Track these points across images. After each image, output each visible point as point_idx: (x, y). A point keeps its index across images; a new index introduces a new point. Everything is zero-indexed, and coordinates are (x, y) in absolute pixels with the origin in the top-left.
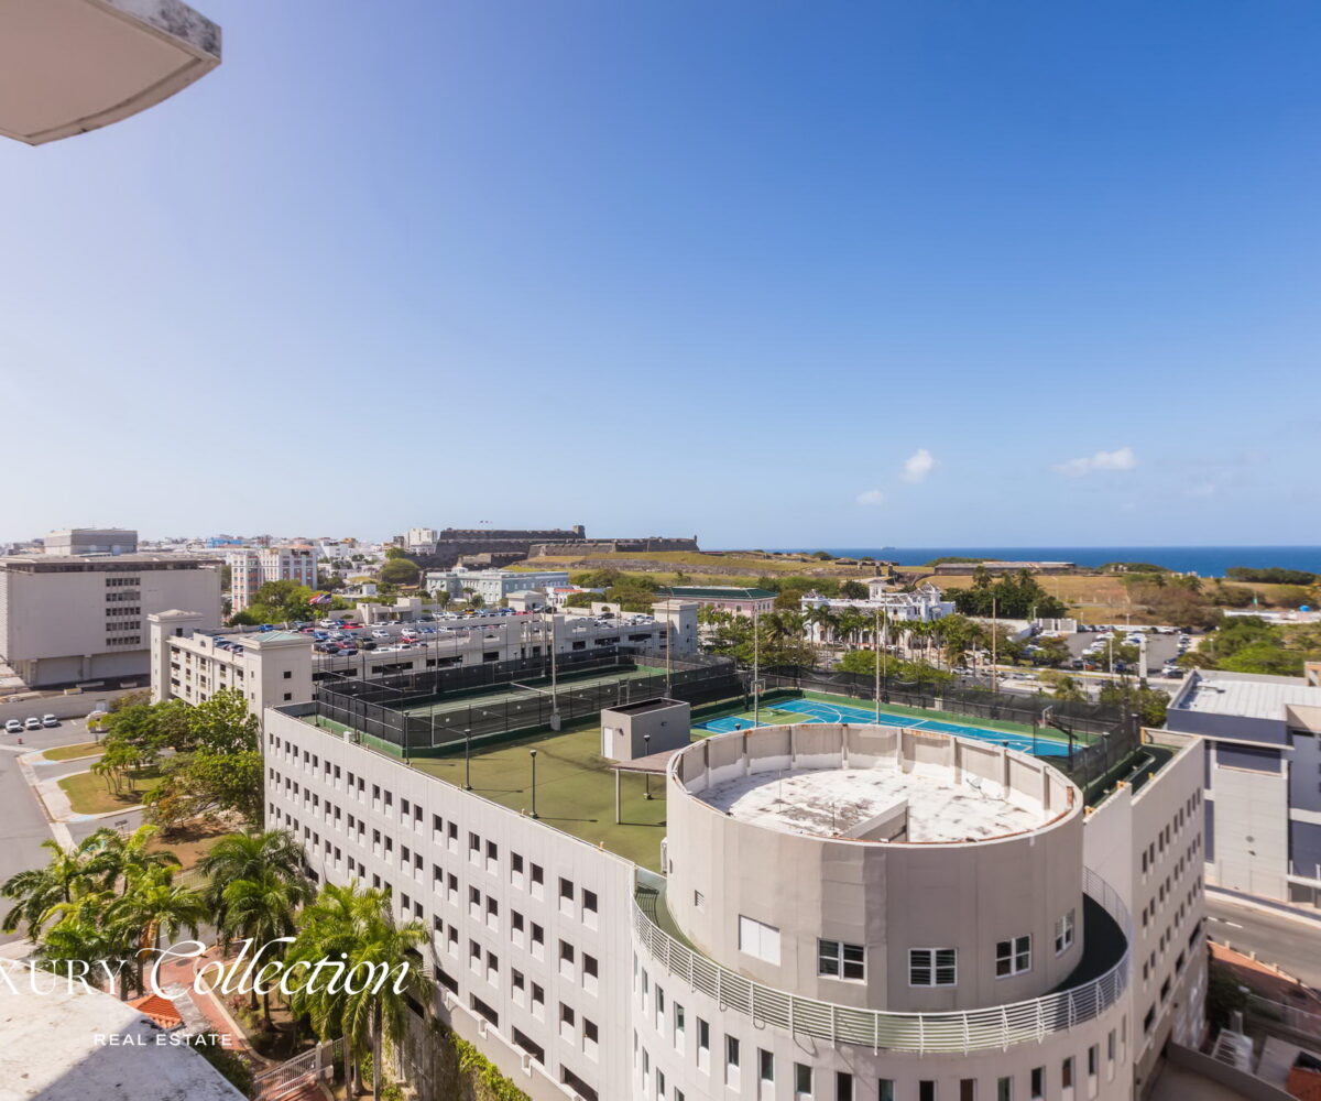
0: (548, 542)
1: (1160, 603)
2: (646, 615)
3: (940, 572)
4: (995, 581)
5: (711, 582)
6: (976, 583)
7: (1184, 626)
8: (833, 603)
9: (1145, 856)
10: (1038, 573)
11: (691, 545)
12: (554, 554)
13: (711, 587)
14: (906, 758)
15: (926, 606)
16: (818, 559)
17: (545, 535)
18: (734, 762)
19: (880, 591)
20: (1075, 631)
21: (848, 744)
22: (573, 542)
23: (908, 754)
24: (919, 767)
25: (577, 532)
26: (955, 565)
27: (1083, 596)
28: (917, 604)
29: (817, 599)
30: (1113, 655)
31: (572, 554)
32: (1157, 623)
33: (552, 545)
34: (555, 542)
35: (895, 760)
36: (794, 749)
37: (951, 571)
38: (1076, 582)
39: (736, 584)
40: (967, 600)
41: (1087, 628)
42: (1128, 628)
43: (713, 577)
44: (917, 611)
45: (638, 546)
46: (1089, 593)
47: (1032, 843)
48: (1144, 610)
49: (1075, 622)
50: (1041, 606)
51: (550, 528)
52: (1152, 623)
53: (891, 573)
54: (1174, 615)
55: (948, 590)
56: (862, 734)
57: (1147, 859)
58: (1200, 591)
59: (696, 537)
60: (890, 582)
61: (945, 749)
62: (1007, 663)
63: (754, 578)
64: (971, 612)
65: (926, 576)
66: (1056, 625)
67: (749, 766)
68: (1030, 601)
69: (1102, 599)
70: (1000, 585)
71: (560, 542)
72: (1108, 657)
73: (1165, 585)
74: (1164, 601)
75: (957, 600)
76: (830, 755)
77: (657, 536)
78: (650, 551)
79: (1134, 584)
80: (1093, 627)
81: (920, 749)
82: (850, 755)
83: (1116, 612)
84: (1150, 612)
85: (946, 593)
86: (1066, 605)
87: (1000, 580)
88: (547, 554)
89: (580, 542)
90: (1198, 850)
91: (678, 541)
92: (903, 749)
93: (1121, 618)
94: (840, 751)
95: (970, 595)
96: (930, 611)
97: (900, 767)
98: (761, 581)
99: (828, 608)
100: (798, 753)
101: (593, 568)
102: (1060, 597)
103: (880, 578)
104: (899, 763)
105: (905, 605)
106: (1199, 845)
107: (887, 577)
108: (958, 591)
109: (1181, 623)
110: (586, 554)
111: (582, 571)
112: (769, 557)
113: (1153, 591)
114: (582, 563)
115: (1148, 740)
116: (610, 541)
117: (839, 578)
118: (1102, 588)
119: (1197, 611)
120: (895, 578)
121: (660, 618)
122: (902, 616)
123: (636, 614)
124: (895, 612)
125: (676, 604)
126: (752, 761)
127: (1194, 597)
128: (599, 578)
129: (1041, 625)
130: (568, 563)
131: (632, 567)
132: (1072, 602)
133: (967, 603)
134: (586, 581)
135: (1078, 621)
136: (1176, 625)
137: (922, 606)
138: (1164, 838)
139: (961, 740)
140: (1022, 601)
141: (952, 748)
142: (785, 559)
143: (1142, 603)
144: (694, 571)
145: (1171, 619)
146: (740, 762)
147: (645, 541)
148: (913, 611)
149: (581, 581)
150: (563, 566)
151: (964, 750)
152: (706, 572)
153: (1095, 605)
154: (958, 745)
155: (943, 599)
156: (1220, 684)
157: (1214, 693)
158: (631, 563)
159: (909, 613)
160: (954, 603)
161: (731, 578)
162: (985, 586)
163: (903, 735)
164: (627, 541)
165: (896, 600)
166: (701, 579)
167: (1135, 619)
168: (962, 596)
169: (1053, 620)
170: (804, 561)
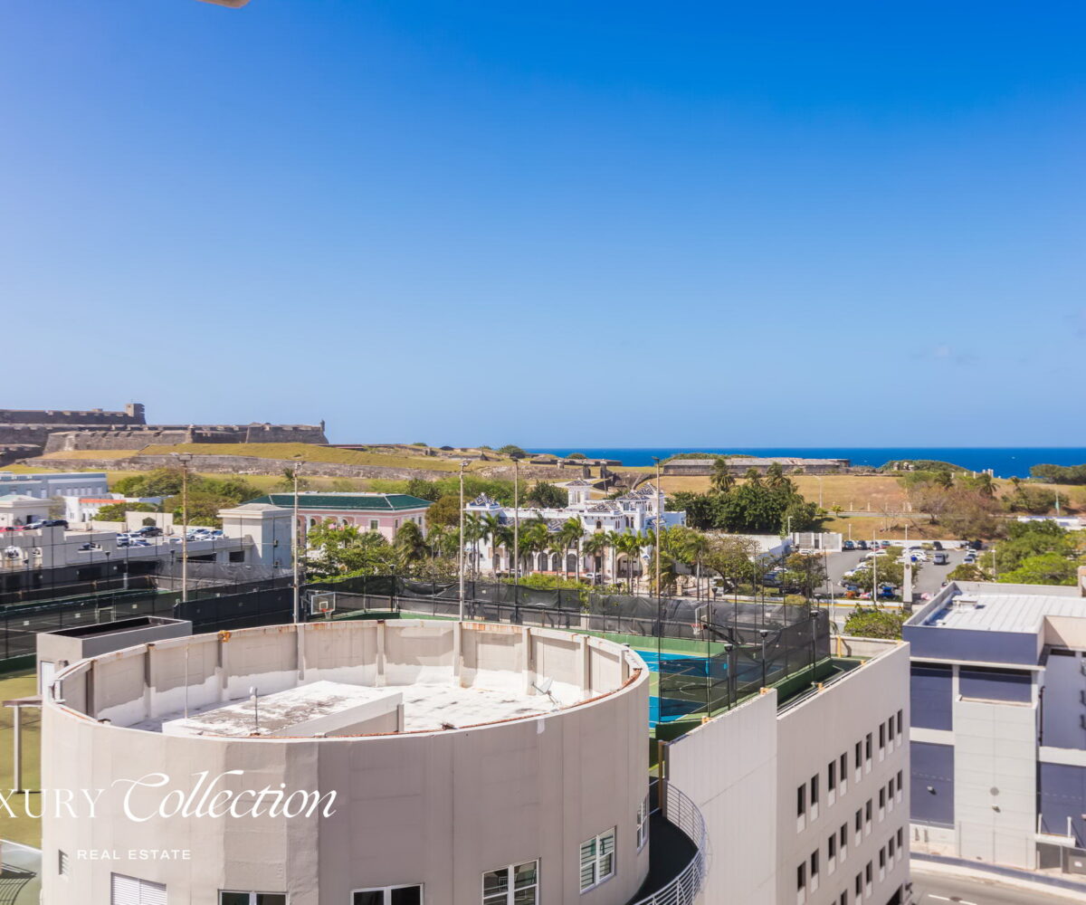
0: (81, 429)
1: (945, 510)
2: (211, 529)
3: (671, 472)
4: (740, 482)
5: (337, 487)
6: (714, 485)
7: (973, 540)
8: (510, 513)
9: (801, 791)
10: (799, 472)
11: (315, 436)
12: (89, 447)
13: (333, 494)
14: (467, 665)
15: (642, 516)
16: (506, 457)
17: (76, 418)
18: (202, 682)
19: (582, 497)
20: (840, 550)
21: (386, 650)
22: (124, 429)
23: (470, 660)
24: (482, 677)
25: (131, 413)
26: (692, 462)
27: (855, 502)
28: (629, 513)
29: (487, 508)
30: (878, 576)
31: (120, 447)
32: (940, 536)
33: (87, 432)
34: (91, 429)
35: (451, 669)
36: (303, 661)
37: (686, 471)
38: (848, 483)
39: (375, 490)
40: (702, 508)
41: (856, 545)
42: (906, 544)
43: (339, 481)
44: (629, 522)
45: (230, 436)
46: (862, 498)
47: (541, 728)
48: (926, 520)
49: (840, 536)
50: (796, 515)
51: (84, 407)
52: (934, 536)
53: (604, 473)
54: (962, 525)
55: (677, 495)
56: (404, 634)
57: (805, 797)
58: (994, 494)
59: (323, 423)
60: (599, 486)
61: (517, 646)
62: (743, 592)
63: (404, 479)
64: (706, 525)
65: (651, 477)
66: (817, 541)
67: (225, 686)
68: (784, 509)
69: (877, 506)
70: (745, 487)
71: (100, 429)
72: (871, 579)
73: (952, 485)
74: (949, 506)
75: (689, 510)
76: (360, 667)
77: (262, 422)
78: (249, 442)
79: (916, 485)
80: (863, 543)
81: (485, 651)
82: (388, 667)
83: (891, 523)
84: (933, 522)
85: (674, 498)
86: (831, 514)
87: (746, 481)
88: (76, 447)
89: (133, 429)
90: (898, 794)
91: (295, 429)
92: (462, 652)
93: (898, 529)
94: (373, 662)
95: (706, 502)
96: (649, 523)
97: (458, 678)
98: (413, 485)
99: (502, 519)
100: (309, 667)
101: (152, 468)
102: (824, 504)
103: (588, 481)
104: (456, 674)
105: (612, 514)
106: (899, 787)
107: (598, 480)
108: (689, 496)
109: (971, 536)
110: (142, 447)
111: (134, 473)
112: (433, 453)
113: (937, 494)
114: (133, 461)
115: (845, 653)
116: (185, 428)
117: (527, 481)
118: (878, 492)
119: (988, 520)
120: (610, 481)
121: (232, 532)
122: (608, 528)
123: (197, 528)
124: (599, 525)
125: (255, 510)
126: (232, 680)
127: (987, 503)
128: (157, 483)
129: (797, 542)
130: (111, 459)
131: (218, 466)
132: (838, 511)
133: (701, 513)
134: (136, 488)
135: (845, 535)
136: (964, 539)
137: (636, 515)
138: (837, 771)
139: (534, 631)
140: (772, 509)
141: (523, 646)
142: (457, 456)
143: (923, 510)
144: (315, 473)
145: (958, 531)
146: (212, 682)
147: (243, 429)
148: (623, 522)
149: (127, 487)
150: (102, 466)
151: (540, 645)
152: (331, 475)
153: (869, 515)
154: (532, 639)
155: (669, 507)
156: (981, 598)
157: (970, 609)
158: (214, 460)
159: (617, 525)
160: (685, 511)
161: (370, 482)
162: (726, 489)
163: (462, 630)
164: (213, 429)
165: (602, 508)
166: (323, 482)
167: (917, 530)
168: (696, 503)
169: (813, 534)
170: (486, 458)
